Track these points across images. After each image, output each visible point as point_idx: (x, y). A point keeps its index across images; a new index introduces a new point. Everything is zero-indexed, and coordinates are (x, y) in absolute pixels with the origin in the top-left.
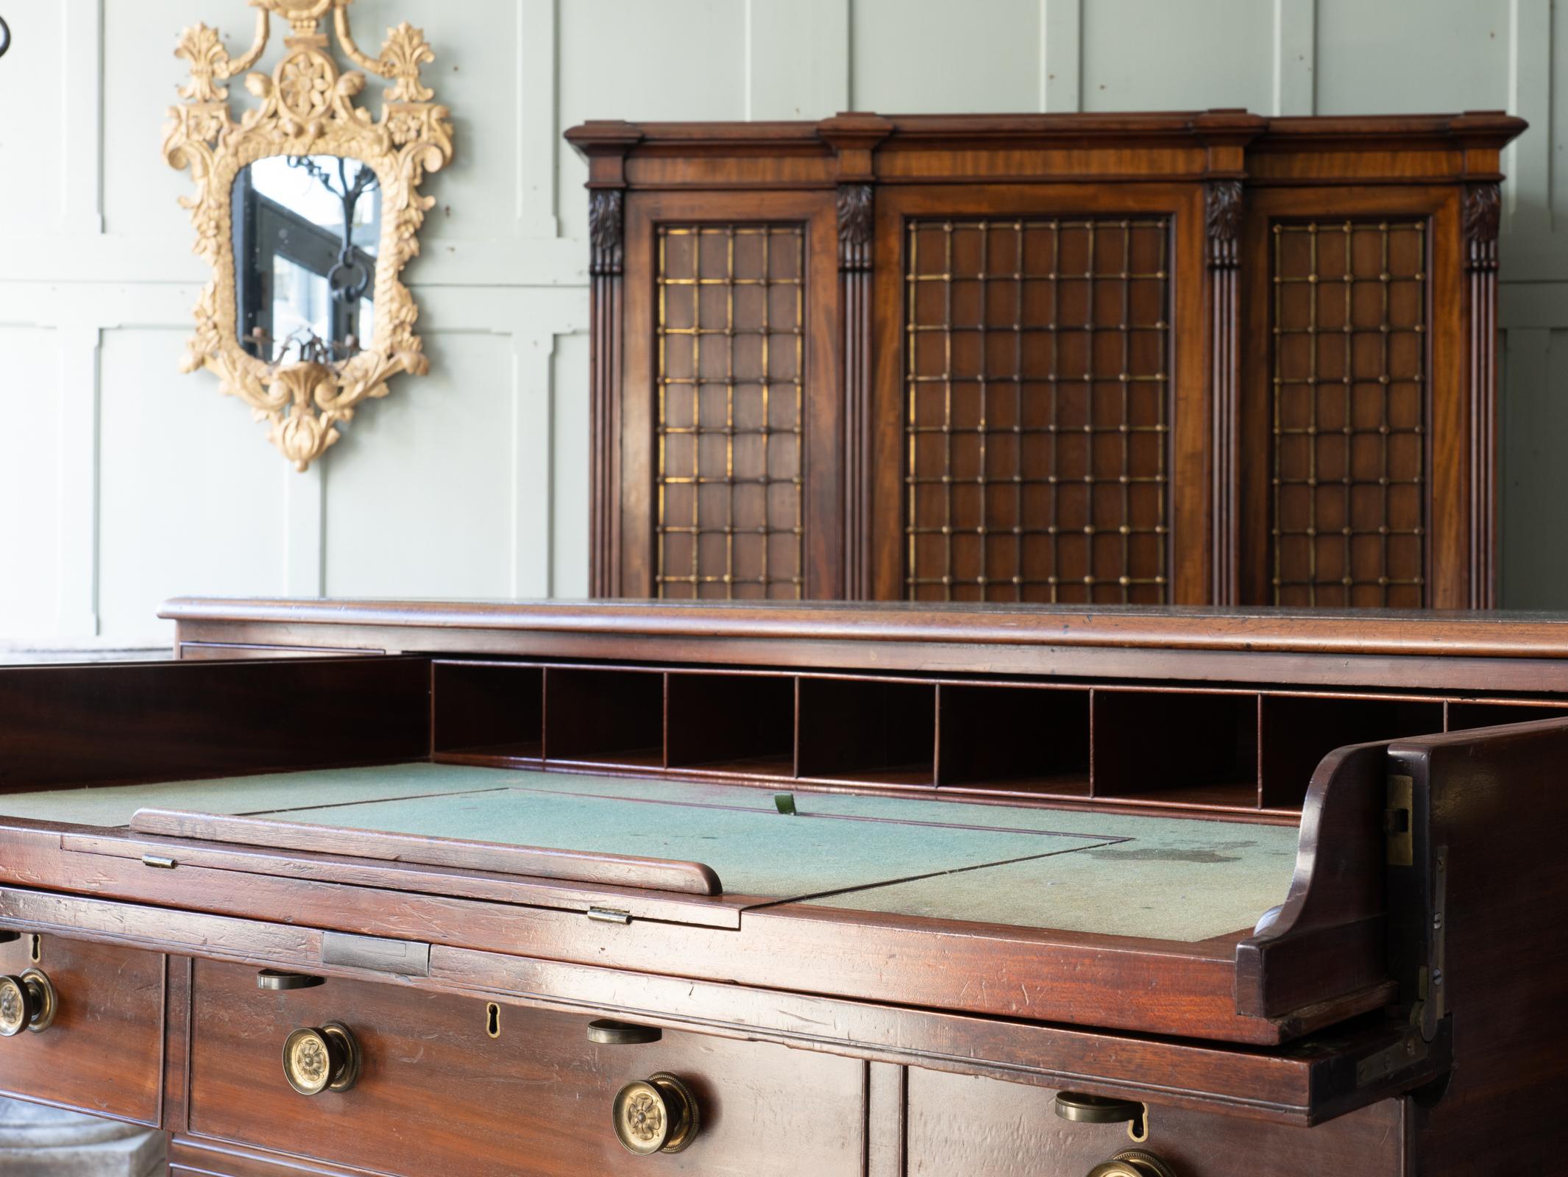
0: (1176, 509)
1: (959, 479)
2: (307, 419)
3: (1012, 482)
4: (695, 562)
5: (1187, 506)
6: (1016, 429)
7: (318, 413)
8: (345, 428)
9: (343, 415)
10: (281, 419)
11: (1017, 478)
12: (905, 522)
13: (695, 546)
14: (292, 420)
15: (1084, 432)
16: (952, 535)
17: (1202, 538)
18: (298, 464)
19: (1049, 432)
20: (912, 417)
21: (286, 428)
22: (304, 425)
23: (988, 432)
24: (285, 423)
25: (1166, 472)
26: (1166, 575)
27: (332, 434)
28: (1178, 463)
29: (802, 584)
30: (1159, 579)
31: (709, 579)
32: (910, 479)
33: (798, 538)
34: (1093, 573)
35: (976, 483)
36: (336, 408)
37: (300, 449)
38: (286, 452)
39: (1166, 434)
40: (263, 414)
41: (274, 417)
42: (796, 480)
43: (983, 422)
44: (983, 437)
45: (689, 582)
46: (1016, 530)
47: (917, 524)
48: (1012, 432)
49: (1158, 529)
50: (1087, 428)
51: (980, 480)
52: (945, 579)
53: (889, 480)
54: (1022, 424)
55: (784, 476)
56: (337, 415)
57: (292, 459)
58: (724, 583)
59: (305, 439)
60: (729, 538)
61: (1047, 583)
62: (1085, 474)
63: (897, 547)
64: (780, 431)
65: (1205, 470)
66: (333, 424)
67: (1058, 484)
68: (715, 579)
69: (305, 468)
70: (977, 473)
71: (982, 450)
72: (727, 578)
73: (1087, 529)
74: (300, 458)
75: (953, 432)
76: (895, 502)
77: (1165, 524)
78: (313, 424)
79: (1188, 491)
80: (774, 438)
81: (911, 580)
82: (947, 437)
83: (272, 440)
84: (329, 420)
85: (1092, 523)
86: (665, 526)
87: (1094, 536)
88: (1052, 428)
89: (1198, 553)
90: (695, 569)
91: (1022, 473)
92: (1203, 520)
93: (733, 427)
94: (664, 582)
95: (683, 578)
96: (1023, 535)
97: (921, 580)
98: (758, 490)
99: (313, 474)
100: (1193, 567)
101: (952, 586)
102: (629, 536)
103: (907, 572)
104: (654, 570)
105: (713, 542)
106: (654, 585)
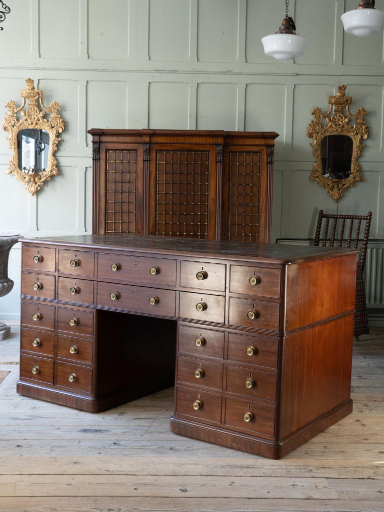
0: (209, 210)
1: (167, 203)
2: (34, 184)
3: (177, 204)
4: (114, 218)
5: (211, 209)
7: (36, 183)
8: (42, 187)
9: (41, 184)
10: (28, 185)
12: (156, 211)
13: (114, 215)
14: (30, 185)
15: (192, 194)
16: (165, 214)
17: (214, 216)
19: (185, 194)
20: (157, 190)
22: (33, 186)
23: (172, 194)
25: (208, 202)
27: (39, 188)
28: (210, 201)
29: (135, 223)
30: (206, 224)
32: (157, 203)
33: (135, 213)
35: (170, 204)
36: (40, 182)
37: (32, 191)
38: (29, 191)
39: (208, 195)
40: (24, 183)
42: (134, 202)
43: (171, 191)
45: (113, 222)
46: (178, 213)
47: (158, 212)
48: (177, 194)
53: (153, 202)
54: (179, 192)
55: (132, 201)
57: (30, 193)
59: (33, 189)
60: (121, 213)
61: (184, 224)
62: (192, 202)
63: (154, 216)
64: (131, 192)
65: (215, 202)
66: (39, 186)
67: (186, 204)
68: (118, 222)
69: (33, 195)
70: (170, 202)
71: (171, 197)
72: (120, 221)
73: (192, 213)
74: (32, 193)
75: (165, 193)
76: (154, 207)
77: (207, 213)
79: (212, 206)
80: (130, 194)
81: (157, 223)
83: (26, 189)
86: (108, 211)
87: (193, 215)
89: (214, 218)
90: (114, 220)
91: (179, 202)
92: (214, 212)
93: (122, 191)
94: (108, 222)
95: (111, 222)
97: (159, 223)
98: (127, 204)
99: (35, 197)
100: (212, 221)
101: (165, 224)
102: (100, 213)
103: (156, 221)
104: (106, 220)
105: (117, 214)
106: (106, 223)
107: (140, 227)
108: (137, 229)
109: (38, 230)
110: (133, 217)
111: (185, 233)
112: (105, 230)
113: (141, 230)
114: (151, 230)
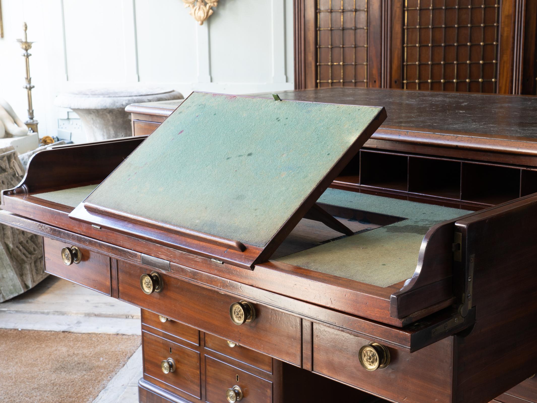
0: (501, 36)
1: (422, 27)
2: (202, 6)
3: (442, 27)
4: (330, 58)
5: (505, 34)
6: (444, 8)
7: (206, 4)
8: (215, 9)
9: (214, 5)
10: (194, 6)
11: (443, 26)
12: (403, 43)
13: (330, 53)
14: (197, 7)
15: (468, 8)
16: (420, 47)
17: (511, 46)
18: (200, 22)
19: (455, 8)
20: (406, 5)
21: (195, 10)
22: (201, 9)
23: (433, 9)
24: (195, 8)
25: (498, 22)
26: (497, 60)
27: (211, 11)
28: (502, 18)
29: (367, 65)
30: (494, 61)
31: (335, 64)
32: (405, 27)
33: (366, 49)
34: (470, 60)
35: (429, 28)
36: (211, 3)
37: (200, 17)
38: (196, 18)
39: (498, 8)
40: (187, 5)
41: (191, 6)
42: (365, 28)
43: (431, 5)
44: (431, 11)
45: (328, 65)
46: (443, 45)
47: (407, 43)
48: (442, 9)
49: (494, 43)
50: (469, 7)
51: (430, 27)
52: (417, 63)
53: (398, 28)
54: (446, 6)
55: (361, 27)
56: (212, 5)
57: (198, 21)
58: (340, 65)
59: (202, 14)
60: (342, 49)
61: (453, 63)
62: (468, 24)
63: (400, 52)
64: (359, 10)
65: (513, 21)
66: (211, 8)
67: (458, 28)
68: (337, 64)
69: (202, 24)
70: (429, 25)
71: (431, 16)
72: (341, 63)
73: (468, 44)
74: (201, 20)
75: (420, 10)
76: (399, 36)
77: (497, 41)
78: (204, 8)
79: (506, 29)
80: (357, 13)
81: (405, 63)
82: (419, 11)
83: (191, 14)
84: (209, 6)
85: (470, 42)
86: (320, 45)
87: (471, 46)
88: (457, 7)
89: (509, 52)
90: (330, 60)
91: (445, 24)
92: (511, 39)
93: (343, 9)
94: (320, 65)
95: (326, 64)
96: (445, 46)
97: (409, 63)
98: (352, 32)
99: (205, 26)
100: (506, 58)
101: (420, 65)
102: (307, 49)
103: (403, 61)
104: (316, 61)
105: (336, 51)
106: (316, 67)
107: (375, 72)
108: (370, 76)
109: (211, 81)
110: (363, 54)
111: (455, 81)
112: (316, 79)
113: (376, 77)
114: (395, 76)
